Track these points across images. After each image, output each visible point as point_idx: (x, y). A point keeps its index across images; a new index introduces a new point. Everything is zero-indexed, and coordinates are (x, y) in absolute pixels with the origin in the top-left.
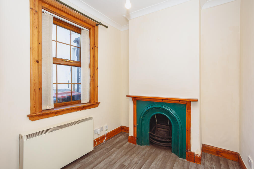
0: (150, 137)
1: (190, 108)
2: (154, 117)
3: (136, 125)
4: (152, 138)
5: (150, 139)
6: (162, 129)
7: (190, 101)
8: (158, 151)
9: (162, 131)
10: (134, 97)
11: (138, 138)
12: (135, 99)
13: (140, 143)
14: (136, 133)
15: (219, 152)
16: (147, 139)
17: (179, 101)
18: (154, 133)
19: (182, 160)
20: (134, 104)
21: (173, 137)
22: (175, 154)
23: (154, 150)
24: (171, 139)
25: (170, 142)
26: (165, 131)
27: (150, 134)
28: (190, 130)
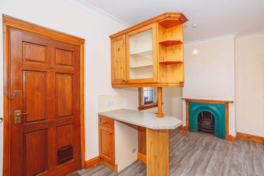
0: (199, 127)
1: (227, 107)
2: (200, 113)
3: (188, 119)
4: (200, 127)
5: (198, 128)
6: (207, 122)
7: (228, 102)
8: (205, 135)
9: (206, 123)
10: (187, 100)
11: (189, 127)
12: (188, 101)
13: (191, 131)
14: (188, 124)
15: (249, 137)
16: (196, 128)
17: (220, 102)
18: (201, 123)
19: (223, 140)
20: (187, 104)
21: (216, 126)
22: (217, 137)
23: (202, 135)
24: (214, 127)
25: (214, 130)
26: (209, 123)
27: (199, 125)
28: (228, 121)
